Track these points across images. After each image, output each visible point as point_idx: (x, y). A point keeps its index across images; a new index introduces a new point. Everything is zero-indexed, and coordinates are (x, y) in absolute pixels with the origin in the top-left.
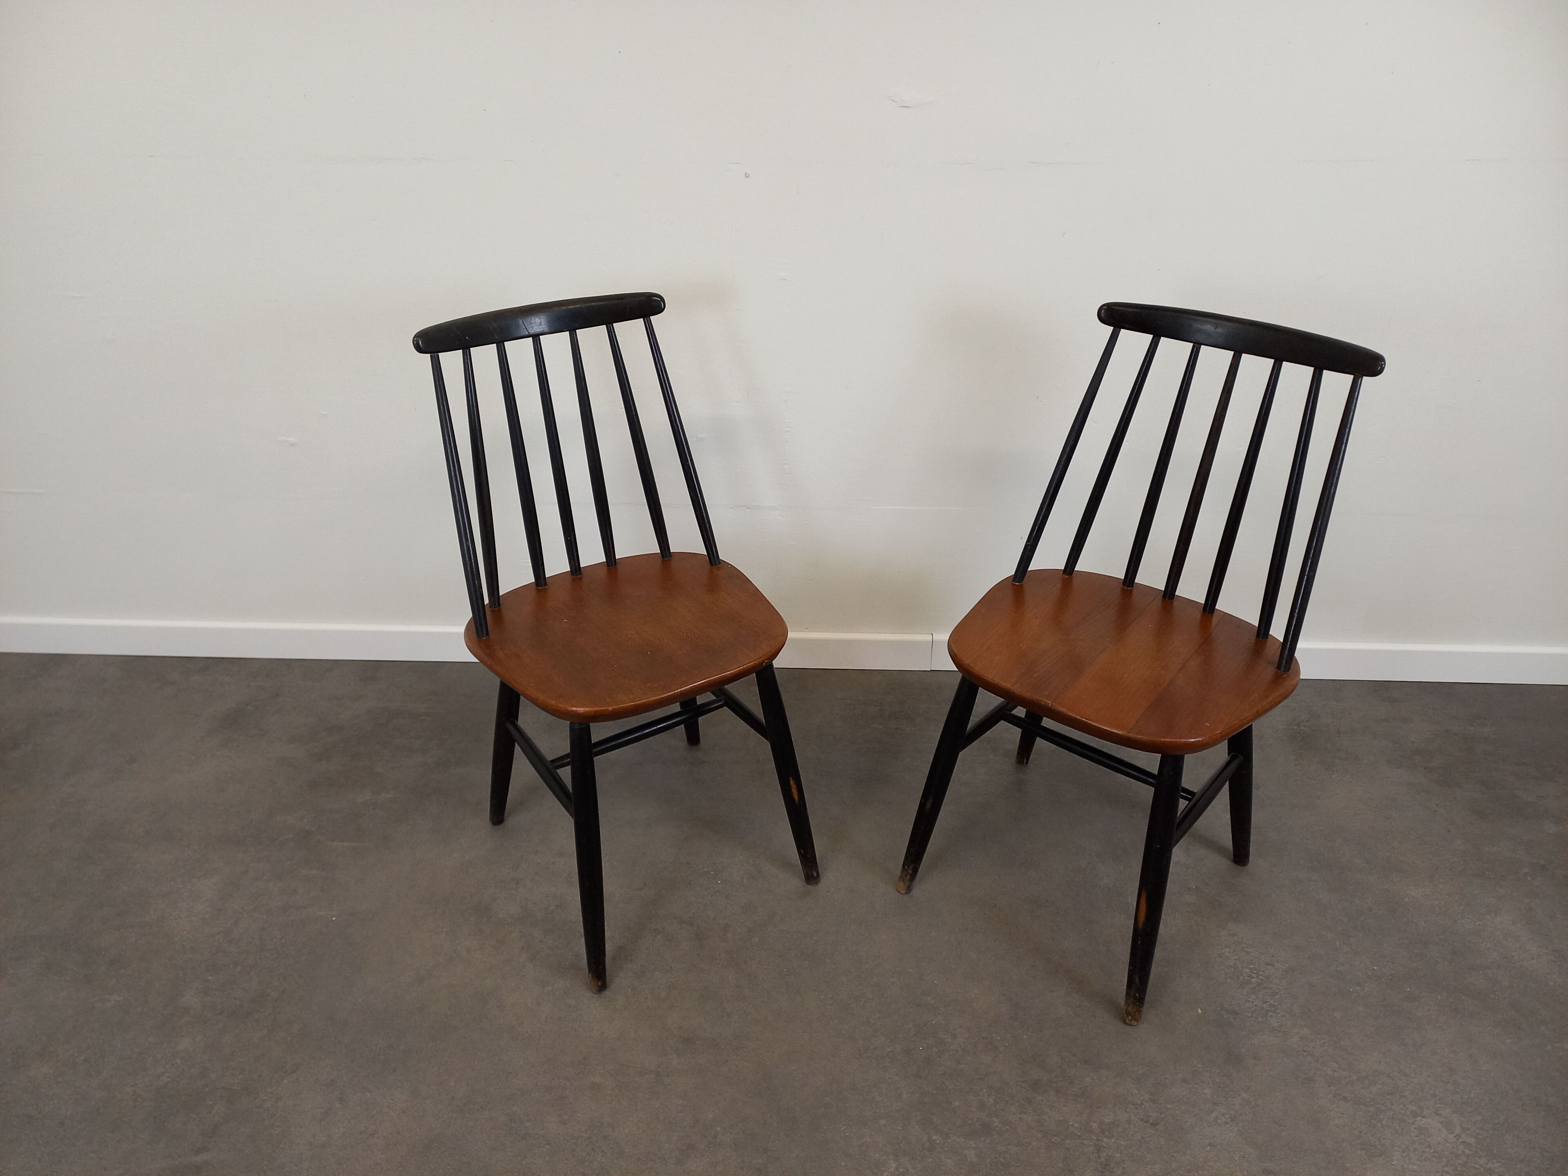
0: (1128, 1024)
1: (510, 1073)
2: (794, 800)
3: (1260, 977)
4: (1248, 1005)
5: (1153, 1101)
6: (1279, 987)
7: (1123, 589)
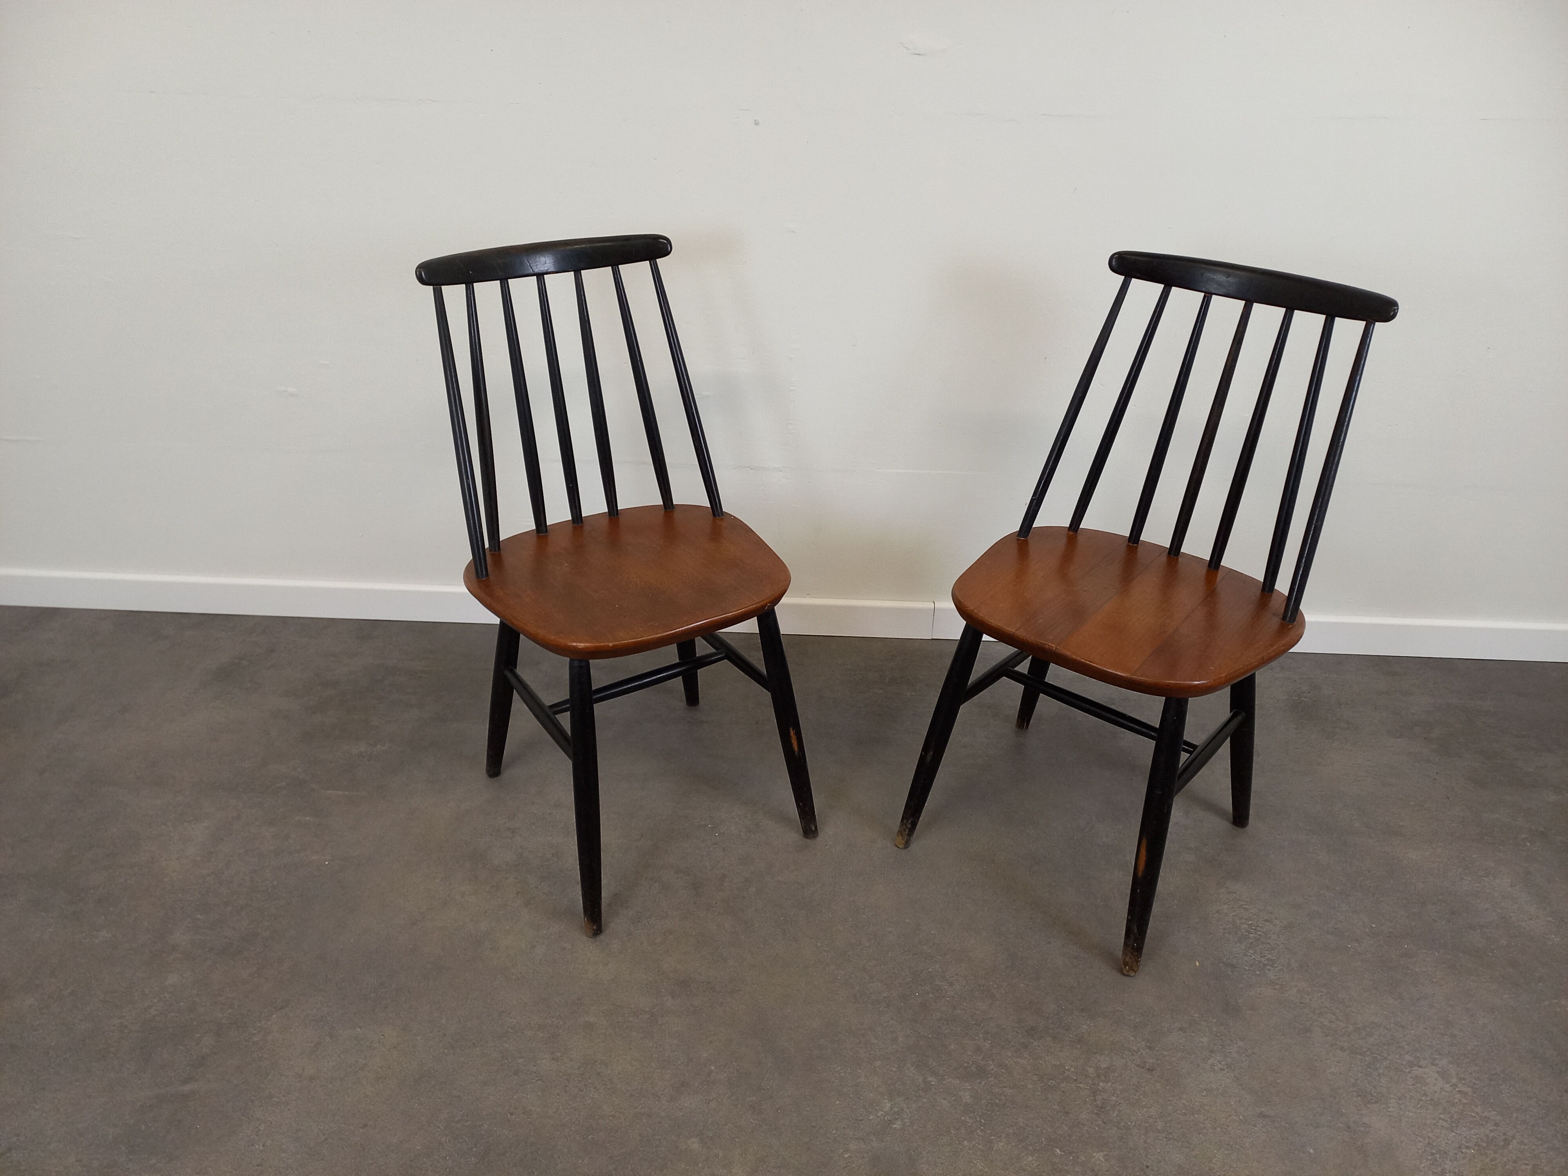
0: (1125, 975)
1: (503, 1012)
2: (794, 752)
3: (1259, 933)
4: (1246, 958)
5: (1150, 1048)
6: (1277, 942)
7: (1128, 546)
